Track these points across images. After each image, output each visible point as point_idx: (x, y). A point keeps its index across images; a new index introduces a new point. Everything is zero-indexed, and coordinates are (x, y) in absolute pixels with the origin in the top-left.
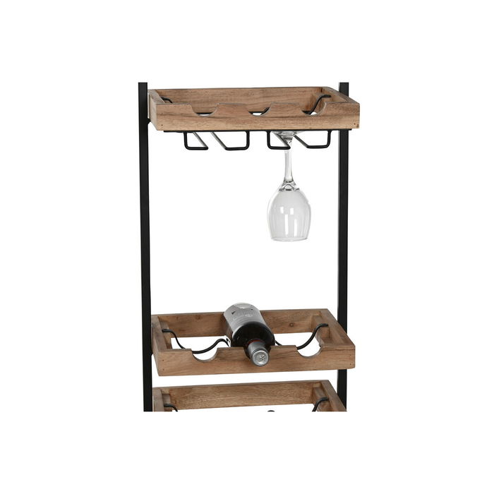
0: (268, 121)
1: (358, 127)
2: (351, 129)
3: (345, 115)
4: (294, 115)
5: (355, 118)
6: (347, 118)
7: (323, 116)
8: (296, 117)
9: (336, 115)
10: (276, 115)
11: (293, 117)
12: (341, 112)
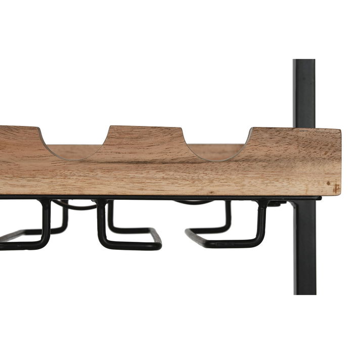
0: (100, 174)
1: (337, 190)
2: (320, 198)
3: (303, 160)
4: (168, 157)
5: (328, 167)
6: (309, 168)
7: (244, 160)
8: (172, 162)
9: (278, 159)
10: (119, 157)
11: (163, 162)
12: (293, 150)
